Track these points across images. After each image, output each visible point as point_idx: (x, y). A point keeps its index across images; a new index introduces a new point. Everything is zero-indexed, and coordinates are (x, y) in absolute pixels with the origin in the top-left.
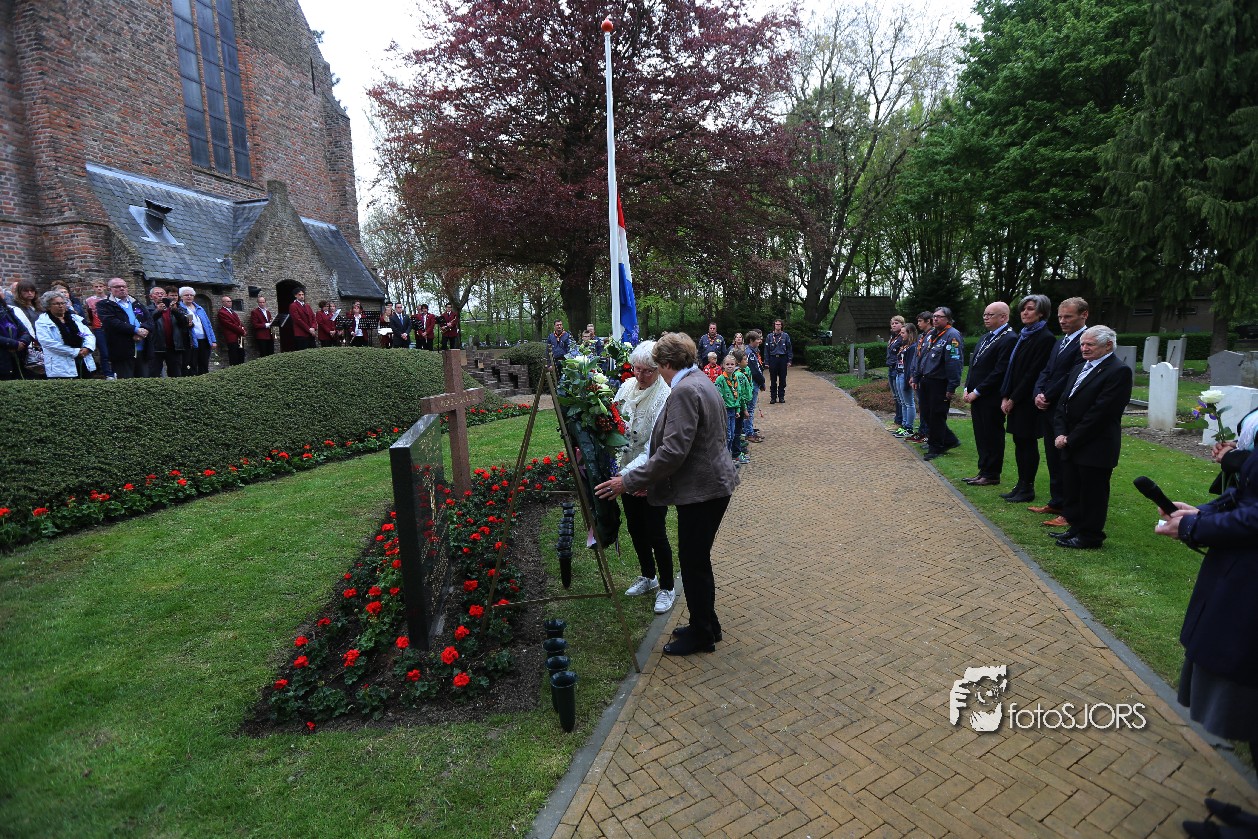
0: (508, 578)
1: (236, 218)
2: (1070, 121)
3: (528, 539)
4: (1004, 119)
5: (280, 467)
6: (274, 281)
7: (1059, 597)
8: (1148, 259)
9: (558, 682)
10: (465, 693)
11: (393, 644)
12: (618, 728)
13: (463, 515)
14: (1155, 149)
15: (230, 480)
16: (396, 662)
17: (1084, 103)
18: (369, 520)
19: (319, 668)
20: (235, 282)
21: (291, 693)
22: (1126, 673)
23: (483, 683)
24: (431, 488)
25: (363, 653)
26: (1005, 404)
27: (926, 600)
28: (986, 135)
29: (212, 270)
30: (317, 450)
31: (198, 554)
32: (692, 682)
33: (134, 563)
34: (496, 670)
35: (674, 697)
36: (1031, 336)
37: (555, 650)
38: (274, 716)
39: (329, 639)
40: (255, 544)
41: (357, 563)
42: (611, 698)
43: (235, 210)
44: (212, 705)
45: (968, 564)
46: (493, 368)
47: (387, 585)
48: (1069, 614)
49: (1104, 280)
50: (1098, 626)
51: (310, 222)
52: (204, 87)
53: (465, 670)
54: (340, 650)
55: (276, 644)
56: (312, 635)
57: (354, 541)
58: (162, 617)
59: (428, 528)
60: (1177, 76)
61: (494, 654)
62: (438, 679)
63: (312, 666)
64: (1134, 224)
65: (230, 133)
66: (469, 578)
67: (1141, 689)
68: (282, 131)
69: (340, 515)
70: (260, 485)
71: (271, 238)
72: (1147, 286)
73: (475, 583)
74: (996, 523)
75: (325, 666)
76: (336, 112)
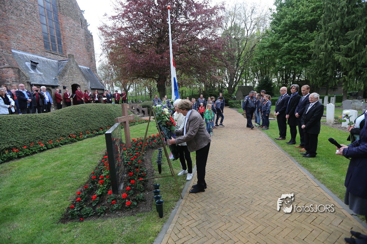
0: (142, 171)
1: (59, 65)
2: (302, 35)
3: (148, 159)
4: (283, 35)
5: (73, 140)
6: (71, 84)
7: (304, 172)
8: (325, 74)
9: (158, 203)
10: (129, 207)
11: (107, 193)
12: (176, 216)
13: (129, 153)
14: (326, 43)
15: (57, 144)
16: (108, 198)
17: (305, 31)
18: (100, 155)
19: (84, 201)
20: (59, 85)
21: (76, 209)
22: (325, 194)
23: (135, 204)
24: (118, 145)
25: (98, 196)
26: (287, 116)
27: (266, 174)
28: (278, 40)
29: (52, 81)
30: (84, 134)
31: (47, 167)
32: (198, 201)
33: (27, 170)
34: (139, 200)
35: (193, 206)
36: (294, 96)
37: (157, 193)
38: (70, 217)
39: (88, 192)
40: (65, 163)
41: (96, 168)
42: (174, 207)
43: (58, 63)
44: (50, 214)
45: (278, 163)
46: (137, 109)
47: (106, 175)
48: (308, 177)
49: (312, 80)
50: (316, 180)
51: (82, 67)
52: (48, 27)
53: (129, 200)
54: (91, 195)
55: (71, 194)
56: (82, 191)
57: (95, 161)
58: (35, 187)
59: (117, 157)
60: (331, 22)
61: (138, 195)
62: (121, 203)
63: (82, 201)
64: (320, 64)
65: (56, 40)
66: (130, 172)
67: (329, 198)
68: (72, 40)
69: (91, 154)
70: (66, 145)
71: (70, 71)
72: (324, 82)
73: (132, 173)
74: (285, 151)
75: (86, 200)
76: (89, 34)
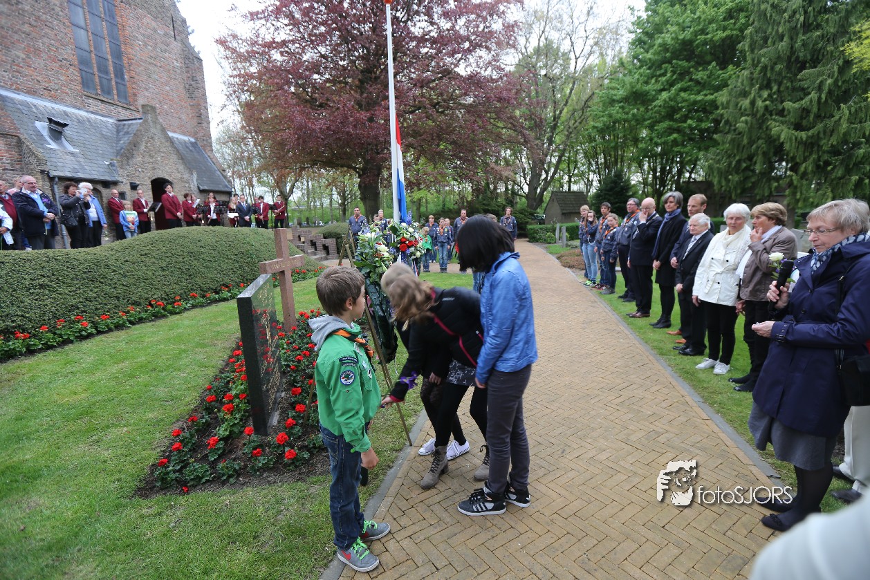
1: (118, 132)
2: (700, 75)
4: (658, 73)
5: (158, 312)
6: (149, 178)
7: (683, 388)
8: (747, 168)
10: (293, 463)
11: (242, 432)
12: (397, 483)
13: (291, 343)
14: (752, 95)
15: (121, 322)
16: (245, 444)
17: (709, 63)
18: (224, 348)
19: (190, 450)
20: (120, 179)
21: (171, 468)
23: (305, 456)
24: (267, 325)
25: (221, 440)
26: (656, 264)
27: (600, 393)
28: (647, 83)
29: (102, 170)
30: (186, 300)
31: (98, 374)
33: (51, 382)
34: (314, 447)
36: (671, 219)
38: (158, 484)
39: (197, 431)
40: (141, 367)
41: (216, 378)
42: (393, 463)
43: (118, 126)
44: (113, 478)
45: (627, 369)
46: (311, 241)
47: (238, 393)
48: (688, 399)
49: (719, 182)
51: (175, 135)
52: (90, 34)
53: (293, 448)
54: (205, 438)
55: (158, 435)
56: (184, 429)
57: (214, 363)
58: (75, 420)
59: (265, 353)
60: (767, 47)
61: (313, 436)
62: (274, 455)
63: (185, 449)
64: (739, 145)
65: (111, 69)
66: (295, 386)
67: (728, 444)
68: (151, 68)
69: (203, 346)
70: (143, 325)
71: (146, 147)
72: (746, 186)
73: (299, 390)
74: (646, 342)
75: (195, 449)
76: (192, 54)
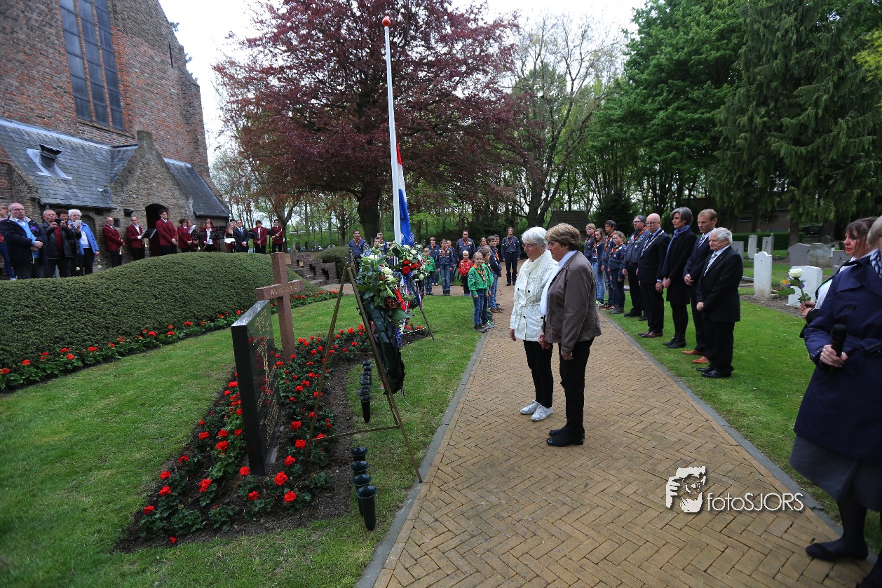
0: (324, 418)
1: (113, 158)
2: (696, 94)
3: (336, 388)
4: (654, 93)
5: (149, 342)
6: (144, 205)
7: (706, 412)
8: (748, 184)
9: (363, 494)
10: (293, 506)
11: (237, 472)
12: (407, 525)
13: (290, 372)
14: (750, 113)
15: (110, 354)
16: (240, 486)
17: (705, 82)
18: (219, 379)
19: (180, 494)
20: (113, 206)
21: (158, 516)
22: (752, 462)
23: (306, 498)
24: (264, 354)
25: (214, 481)
26: (665, 282)
27: (619, 419)
28: (643, 102)
29: (95, 197)
30: (179, 329)
31: (83, 412)
32: (459, 487)
33: (30, 421)
34: (316, 488)
35: (448, 499)
36: (681, 235)
37: (360, 470)
38: (143, 535)
39: (188, 472)
40: (130, 401)
41: (209, 412)
42: (402, 502)
43: (112, 153)
44: (93, 530)
46: (310, 265)
47: (233, 428)
48: (713, 423)
49: (722, 198)
50: (732, 430)
51: (171, 161)
52: (86, 62)
53: (292, 489)
54: (196, 479)
55: (145, 478)
56: (174, 470)
57: (207, 395)
58: (54, 463)
59: (262, 384)
60: (762, 65)
61: (314, 475)
62: (273, 497)
63: (175, 494)
64: (739, 162)
65: (107, 96)
66: (295, 420)
67: (763, 472)
68: (147, 95)
69: (196, 377)
70: (133, 357)
71: (141, 173)
72: (748, 202)
73: (299, 423)
74: (662, 363)
75: (184, 492)
76: (189, 81)
